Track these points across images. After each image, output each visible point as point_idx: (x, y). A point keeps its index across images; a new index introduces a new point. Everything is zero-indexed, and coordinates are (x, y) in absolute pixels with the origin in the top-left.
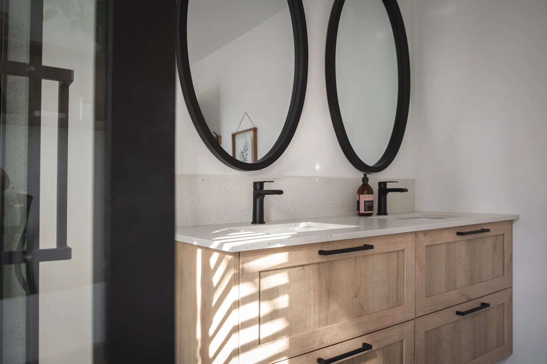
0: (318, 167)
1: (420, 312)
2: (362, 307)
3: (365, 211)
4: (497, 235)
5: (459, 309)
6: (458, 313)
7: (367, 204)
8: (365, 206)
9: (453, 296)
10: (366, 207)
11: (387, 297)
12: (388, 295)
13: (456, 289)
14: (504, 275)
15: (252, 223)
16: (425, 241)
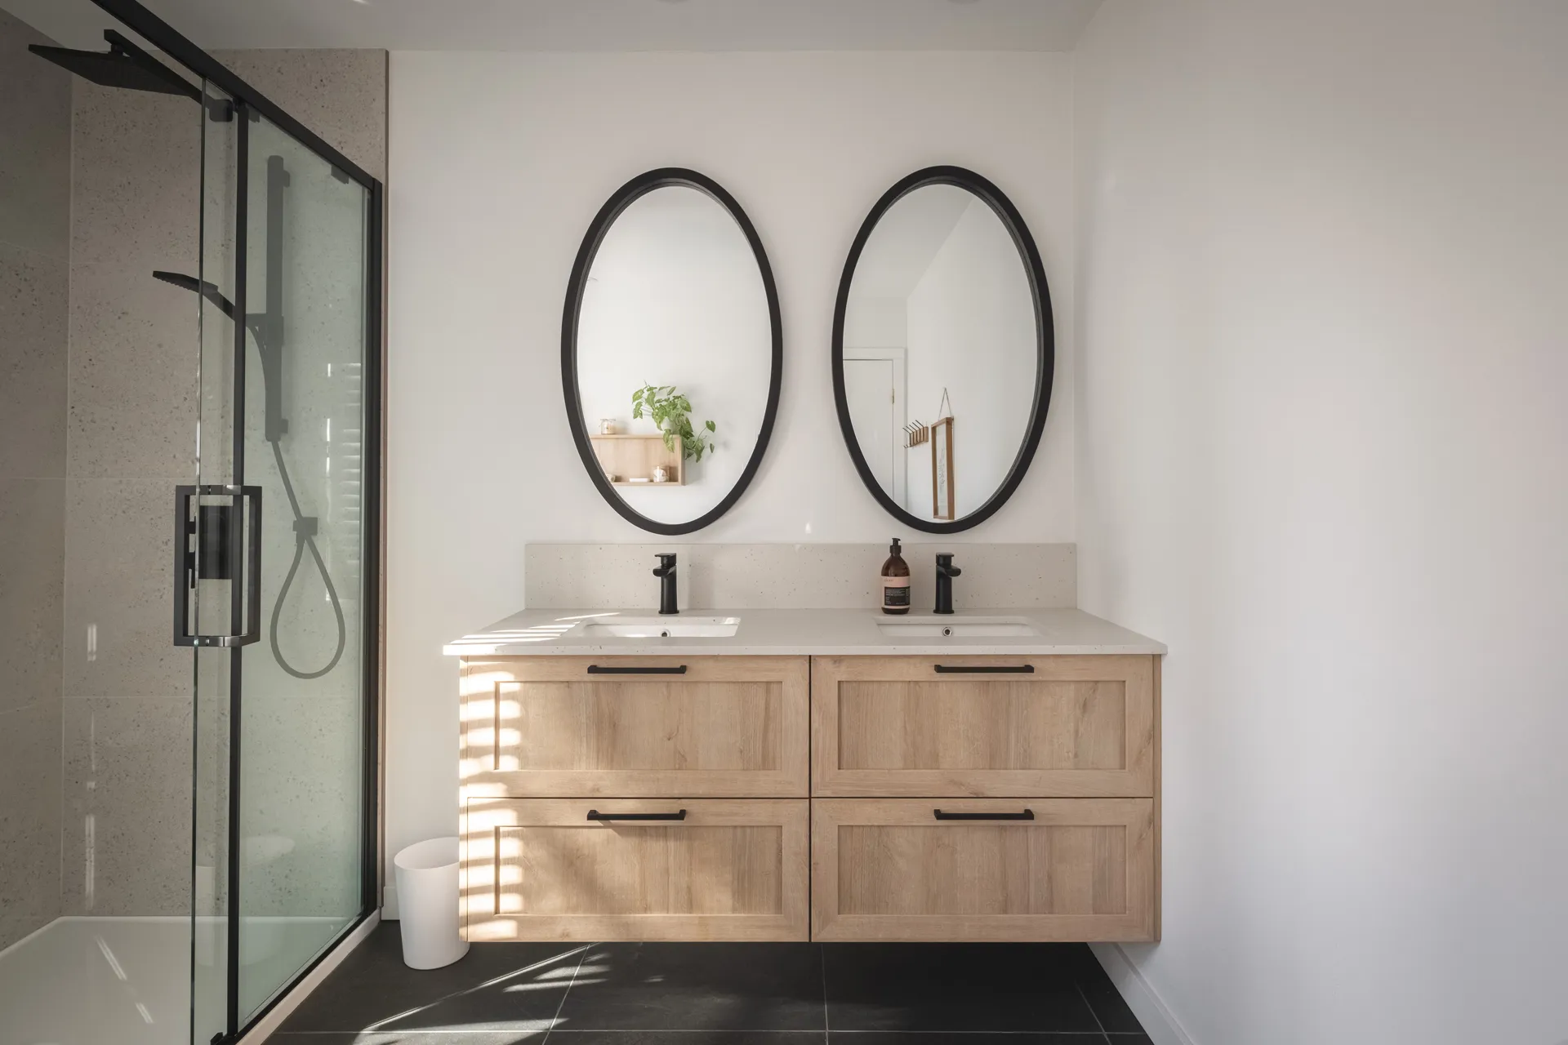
0: (808, 528)
1: (821, 790)
2: (683, 756)
3: (886, 604)
4: (1097, 682)
5: (946, 807)
6: (939, 815)
7: (890, 593)
8: (885, 596)
9: (924, 779)
10: (888, 598)
11: (741, 752)
12: (742, 748)
13: (938, 769)
14: (1123, 767)
15: (662, 612)
16: (843, 673)
